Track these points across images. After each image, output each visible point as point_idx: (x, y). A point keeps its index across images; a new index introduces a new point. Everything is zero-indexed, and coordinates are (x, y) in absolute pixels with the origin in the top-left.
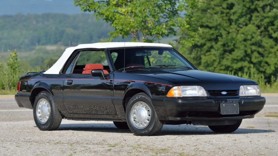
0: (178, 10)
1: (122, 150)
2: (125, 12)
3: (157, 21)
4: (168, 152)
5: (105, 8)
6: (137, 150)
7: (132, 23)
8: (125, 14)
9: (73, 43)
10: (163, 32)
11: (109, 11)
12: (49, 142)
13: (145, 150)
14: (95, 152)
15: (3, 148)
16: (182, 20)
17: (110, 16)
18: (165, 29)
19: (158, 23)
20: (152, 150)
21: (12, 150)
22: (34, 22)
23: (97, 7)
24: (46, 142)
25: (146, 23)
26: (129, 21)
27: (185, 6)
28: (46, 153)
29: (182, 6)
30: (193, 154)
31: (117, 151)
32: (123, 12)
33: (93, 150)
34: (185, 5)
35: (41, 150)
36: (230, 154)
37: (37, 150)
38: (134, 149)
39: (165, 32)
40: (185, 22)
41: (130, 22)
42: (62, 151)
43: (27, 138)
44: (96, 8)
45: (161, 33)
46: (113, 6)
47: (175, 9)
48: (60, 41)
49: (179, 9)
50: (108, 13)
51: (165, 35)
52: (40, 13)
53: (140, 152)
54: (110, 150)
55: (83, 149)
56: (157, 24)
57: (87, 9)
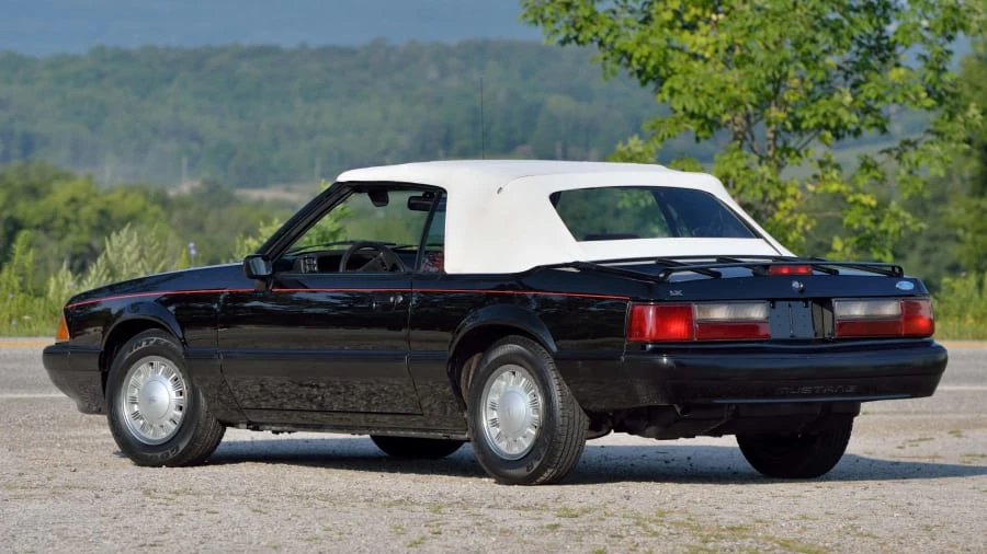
0: (895, 42)
1: (595, 529)
2: (705, 48)
3: (822, 83)
4: (745, 537)
5: (634, 35)
6: (645, 527)
7: (731, 86)
8: (707, 55)
9: (572, 150)
10: (839, 120)
11: (648, 43)
12: (372, 501)
13: (671, 530)
14: (503, 532)
15: (209, 516)
16: (908, 78)
17: (652, 62)
18: (850, 109)
19: (823, 89)
20: (699, 528)
21: (234, 523)
22: (433, 74)
23: (606, 30)
24: (362, 498)
25: (782, 90)
26: (723, 79)
27: (920, 30)
28: (340, 534)
29: (909, 28)
30: (827, 544)
31: (577, 530)
32: (700, 48)
33: (499, 527)
34: (919, 25)
35: (329, 525)
36: (951, 546)
37: (317, 524)
38: (638, 524)
39: (849, 121)
40: (920, 88)
41: (727, 83)
42: (396, 528)
43: (305, 484)
44: (602, 35)
45: (833, 124)
46: (662, 26)
47: (885, 42)
48: (523, 142)
49: (900, 40)
50: (645, 50)
51: (849, 132)
52: (453, 40)
53: (655, 534)
54: (556, 526)
55: (469, 522)
56: (819, 90)
57: (571, 36)
